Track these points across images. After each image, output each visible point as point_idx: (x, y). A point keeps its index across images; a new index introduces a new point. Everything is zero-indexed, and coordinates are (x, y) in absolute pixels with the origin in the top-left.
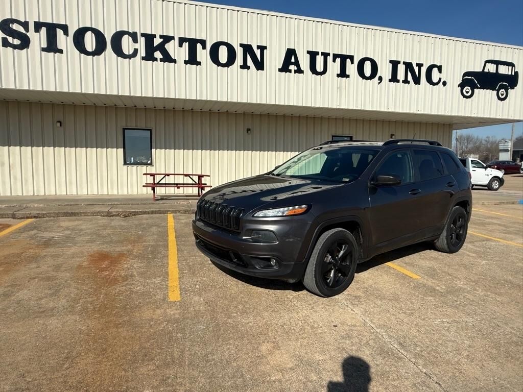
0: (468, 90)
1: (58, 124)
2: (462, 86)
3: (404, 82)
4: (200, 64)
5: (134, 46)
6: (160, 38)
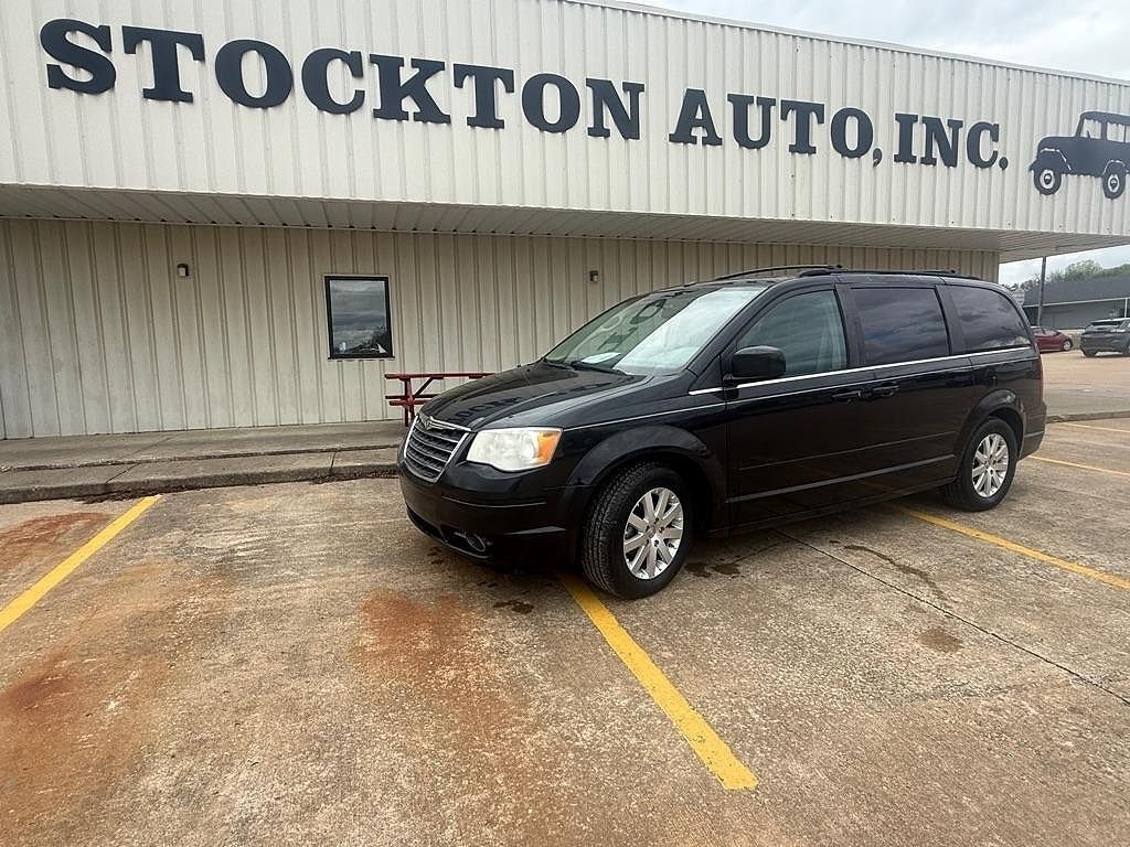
0: (1047, 178)
1: (182, 272)
2: (1037, 168)
3: (923, 161)
4: (503, 127)
5: (355, 85)
6: (413, 66)
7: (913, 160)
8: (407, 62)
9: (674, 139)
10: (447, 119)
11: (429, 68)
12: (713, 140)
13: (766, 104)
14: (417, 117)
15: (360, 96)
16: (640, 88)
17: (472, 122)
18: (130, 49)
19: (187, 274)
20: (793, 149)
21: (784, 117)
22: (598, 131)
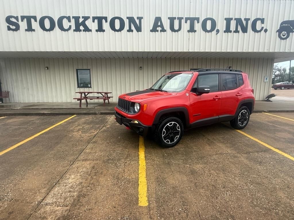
0: (284, 34)
1: (46, 68)
2: (279, 31)
3: (234, 32)
4: (105, 31)
5: (69, 24)
6: (82, 18)
7: (231, 32)
8: (81, 17)
9: (151, 31)
10: (91, 31)
11: (86, 18)
12: (163, 30)
13: (180, 19)
14: (84, 31)
15: (70, 27)
16: (142, 18)
17: (97, 31)
18: (22, 21)
19: (48, 69)
20: (189, 31)
21: (186, 22)
22: (130, 30)
